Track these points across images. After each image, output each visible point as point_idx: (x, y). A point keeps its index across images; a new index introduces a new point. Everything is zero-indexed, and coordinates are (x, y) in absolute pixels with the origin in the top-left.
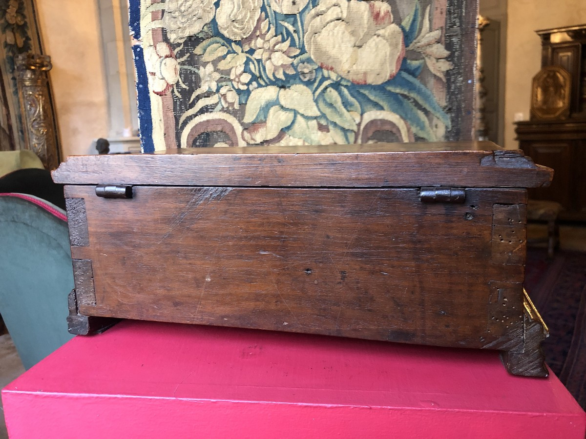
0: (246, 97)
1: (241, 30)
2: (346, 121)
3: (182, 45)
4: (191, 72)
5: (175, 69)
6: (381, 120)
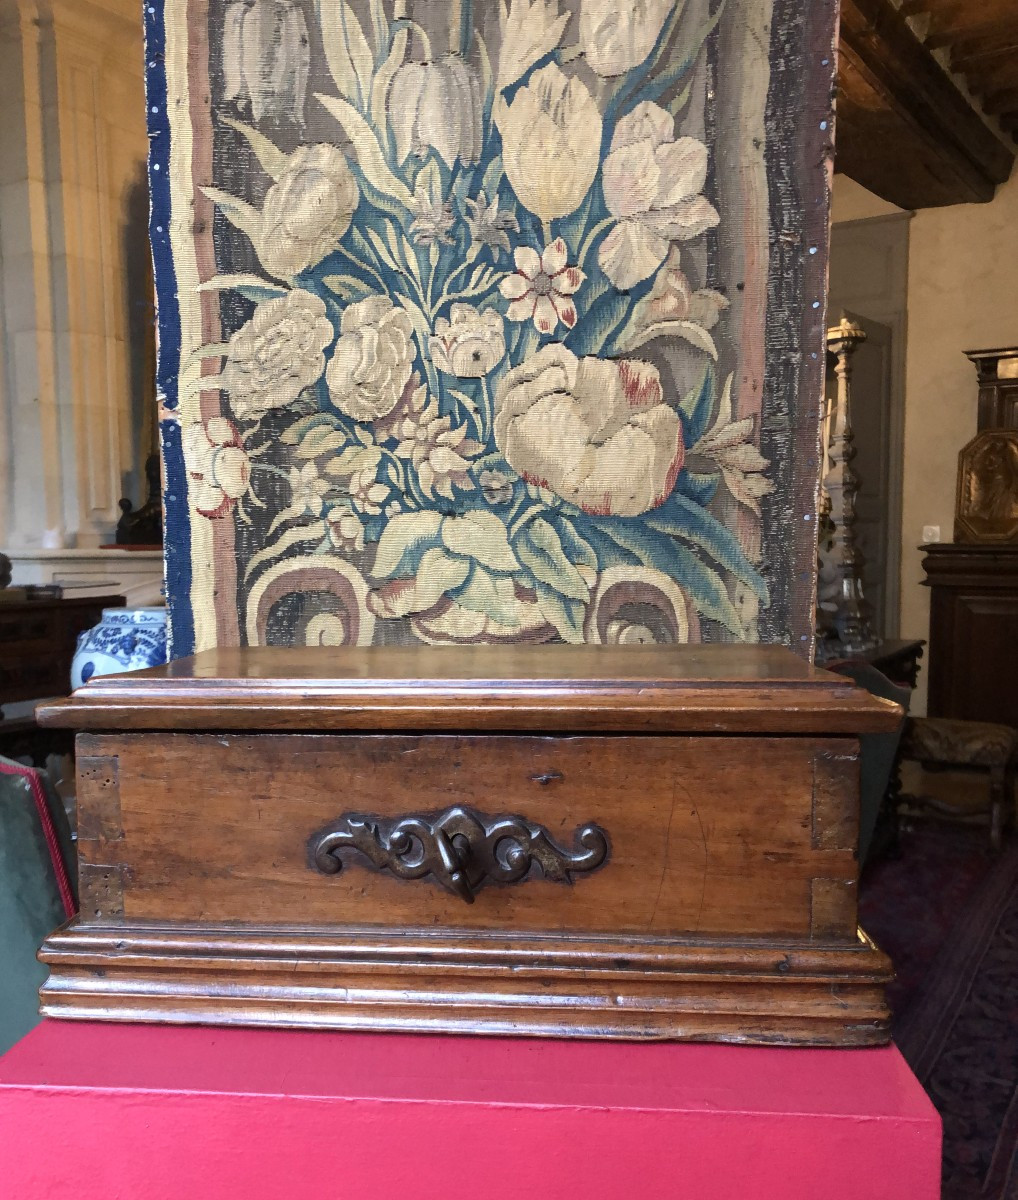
0: (379, 529)
1: (374, 402)
2: (570, 583)
3: (259, 424)
4: (273, 476)
5: (243, 469)
6: (636, 583)
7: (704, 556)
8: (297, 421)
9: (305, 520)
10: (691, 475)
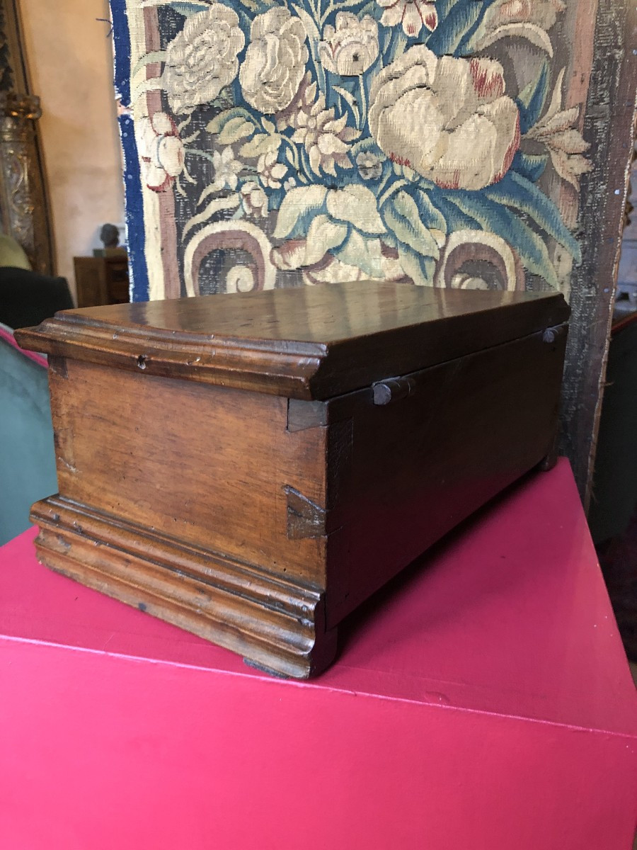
0: (279, 199)
1: (276, 97)
2: (424, 243)
3: (190, 117)
4: (201, 158)
5: (179, 154)
6: (475, 244)
7: (532, 223)
8: (218, 114)
9: (225, 193)
10: (524, 157)
